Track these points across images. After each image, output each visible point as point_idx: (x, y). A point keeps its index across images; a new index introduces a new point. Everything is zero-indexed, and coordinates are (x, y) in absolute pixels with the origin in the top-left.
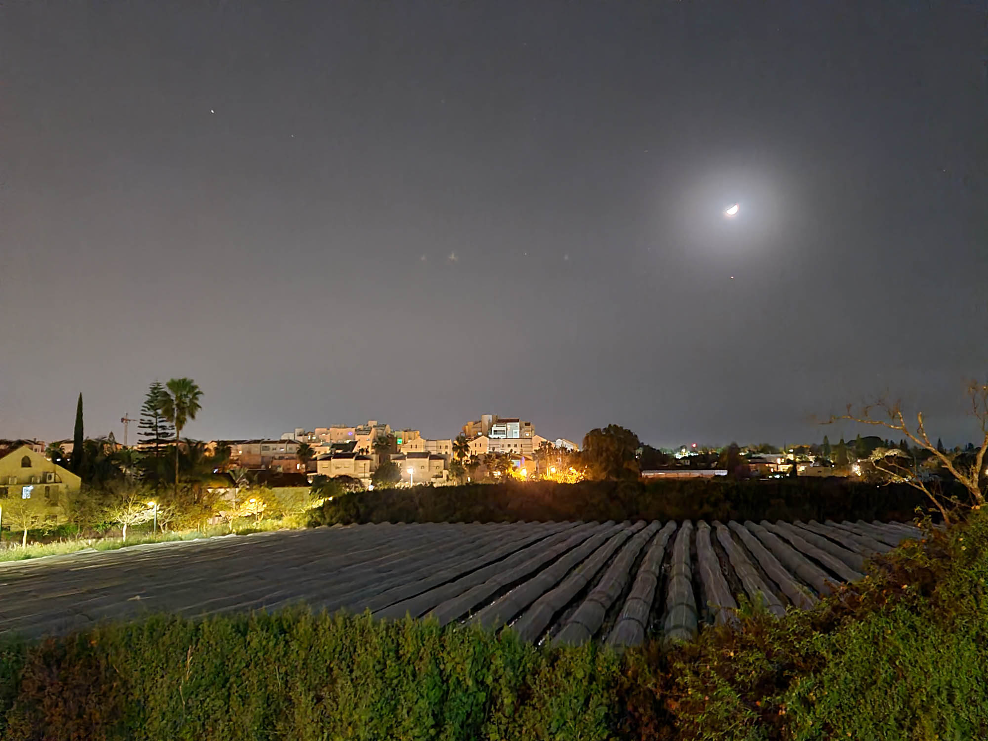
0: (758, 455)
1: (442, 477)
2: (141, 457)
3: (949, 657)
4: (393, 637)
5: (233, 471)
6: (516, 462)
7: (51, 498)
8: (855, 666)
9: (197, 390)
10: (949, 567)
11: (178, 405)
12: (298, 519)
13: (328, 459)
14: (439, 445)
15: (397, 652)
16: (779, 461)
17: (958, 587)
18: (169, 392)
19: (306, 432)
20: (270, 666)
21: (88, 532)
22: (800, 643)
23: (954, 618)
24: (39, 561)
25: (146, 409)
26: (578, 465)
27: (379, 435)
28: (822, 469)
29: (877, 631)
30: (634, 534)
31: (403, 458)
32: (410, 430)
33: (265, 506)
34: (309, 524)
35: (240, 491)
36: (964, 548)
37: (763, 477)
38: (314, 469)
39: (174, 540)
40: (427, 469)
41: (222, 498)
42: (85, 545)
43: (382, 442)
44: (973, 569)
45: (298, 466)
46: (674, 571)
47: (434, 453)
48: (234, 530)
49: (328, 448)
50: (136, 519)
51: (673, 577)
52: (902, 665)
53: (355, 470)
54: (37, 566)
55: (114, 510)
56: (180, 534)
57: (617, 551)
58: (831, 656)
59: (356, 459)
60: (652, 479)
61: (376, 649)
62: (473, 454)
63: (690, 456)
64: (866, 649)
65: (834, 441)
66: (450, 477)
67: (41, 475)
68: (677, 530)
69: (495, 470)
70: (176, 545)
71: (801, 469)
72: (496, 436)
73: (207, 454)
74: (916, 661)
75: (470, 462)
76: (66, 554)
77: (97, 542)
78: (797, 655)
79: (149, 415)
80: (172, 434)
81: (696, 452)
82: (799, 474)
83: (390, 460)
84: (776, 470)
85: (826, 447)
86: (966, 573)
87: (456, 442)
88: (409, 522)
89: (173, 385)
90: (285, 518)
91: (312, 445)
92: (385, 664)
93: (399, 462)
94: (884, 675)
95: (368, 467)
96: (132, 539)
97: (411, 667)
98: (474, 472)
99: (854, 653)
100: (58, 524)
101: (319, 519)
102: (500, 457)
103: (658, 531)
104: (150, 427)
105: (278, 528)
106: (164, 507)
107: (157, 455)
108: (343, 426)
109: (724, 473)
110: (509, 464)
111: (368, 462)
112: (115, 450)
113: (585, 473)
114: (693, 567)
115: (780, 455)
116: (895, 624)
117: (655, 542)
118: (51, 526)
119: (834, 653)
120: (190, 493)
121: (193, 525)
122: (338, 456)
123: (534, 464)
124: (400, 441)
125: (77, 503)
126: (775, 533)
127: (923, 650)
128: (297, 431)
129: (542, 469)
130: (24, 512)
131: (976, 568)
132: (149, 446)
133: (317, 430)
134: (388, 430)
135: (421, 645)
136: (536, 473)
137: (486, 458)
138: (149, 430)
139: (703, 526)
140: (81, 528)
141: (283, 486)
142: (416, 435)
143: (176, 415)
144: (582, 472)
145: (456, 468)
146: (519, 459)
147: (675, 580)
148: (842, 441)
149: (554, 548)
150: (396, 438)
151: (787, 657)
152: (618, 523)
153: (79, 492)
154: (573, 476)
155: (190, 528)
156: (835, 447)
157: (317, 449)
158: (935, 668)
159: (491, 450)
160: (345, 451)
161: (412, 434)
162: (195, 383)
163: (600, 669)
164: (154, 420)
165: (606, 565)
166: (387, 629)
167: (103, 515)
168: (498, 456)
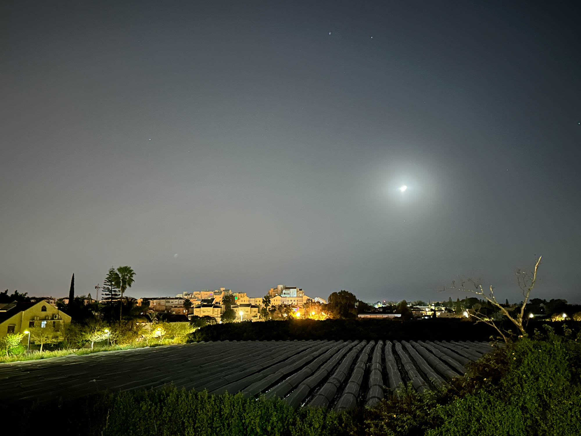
0: (416, 307)
1: (257, 317)
2: (103, 306)
3: (508, 418)
4: (218, 405)
5: (150, 314)
6: (294, 309)
7: (56, 327)
8: (459, 423)
9: (133, 272)
10: (507, 369)
11: (122, 280)
12: (182, 339)
13: (199, 307)
14: (256, 300)
15: (220, 413)
16: (427, 310)
17: (513, 379)
18: (118, 273)
19: (189, 294)
20: (151, 420)
21: (74, 345)
22: (430, 410)
23: (511, 396)
24: (48, 360)
25: (107, 282)
26: (326, 311)
27: (226, 295)
28: (449, 314)
29: (470, 404)
30: (353, 347)
31: (237, 307)
32: (242, 293)
33: (165, 332)
34: (188, 342)
35: (153, 324)
36: (515, 358)
37: (420, 317)
38: (192, 313)
39: (118, 350)
40: (249, 312)
41: (144, 328)
42: (72, 352)
43: (227, 299)
44: (520, 370)
45: (184, 311)
46: (373, 367)
47: (253, 304)
48: (149, 345)
49: (200, 301)
50: (99, 339)
51: (372, 370)
52: (484, 423)
53: (213, 313)
54: (46, 363)
55: (87, 333)
56: (121, 346)
57: (344, 356)
58: (446, 418)
59: (213, 308)
60: (363, 318)
61: (208, 411)
62: (273, 305)
63: (382, 307)
64: (465, 414)
65: (454, 300)
66: (261, 317)
67: (51, 316)
68: (375, 345)
69: (284, 313)
70: (119, 352)
71: (438, 314)
72: (285, 296)
73: (138, 305)
74: (491, 421)
75: (271, 309)
76: (62, 357)
77: (78, 350)
78: (429, 417)
79: (108, 285)
80: (119, 295)
81: (386, 305)
82: (437, 316)
83: (231, 308)
84: (425, 314)
85: (451, 303)
86: (516, 372)
87: (264, 299)
88: (238, 340)
89: (120, 270)
90: (175, 339)
91: (191, 300)
92: (213, 420)
93: (235, 309)
94: (474, 428)
95: (219, 311)
96: (96, 349)
97: (227, 421)
98: (273, 314)
99: (458, 416)
100: (59, 341)
101: (193, 339)
102: (287, 306)
103: (365, 346)
104: (108, 291)
105: (171, 343)
106: (114, 332)
107: (111, 305)
108: (208, 290)
109: (399, 316)
110: (290, 310)
111: (219, 309)
112: (91, 302)
113: (329, 315)
114: (383, 365)
115: (427, 307)
116: (480, 400)
117: (364, 351)
118: (55, 342)
119: (448, 416)
120: (127, 325)
121: (128, 342)
122: (204, 306)
123: (304, 310)
124: (236, 299)
125: (69, 331)
126: (425, 348)
127: (494, 414)
128: (184, 293)
129: (307, 313)
130: (41, 334)
131: (521, 370)
132: (107, 300)
133: (195, 293)
134: (230, 292)
135: (233, 409)
136: (304, 315)
137: (279, 307)
138: (108, 293)
139: (389, 344)
140: (70, 343)
141: (175, 321)
142: (245, 295)
143: (121, 285)
144: (328, 314)
145: (264, 312)
146: (295, 307)
147: (373, 371)
148: (458, 300)
149: (312, 354)
150: (234, 297)
151: (423, 418)
152: (345, 341)
153: (70, 324)
154: (324, 316)
155: (126, 343)
156: (455, 303)
157: (194, 302)
158: (500, 424)
159: (282, 303)
160: (208, 303)
161: (242, 295)
162: (131, 269)
163: (328, 422)
164: (110, 287)
165: (339, 363)
166: (215, 401)
167: (82, 336)
168: (285, 306)
